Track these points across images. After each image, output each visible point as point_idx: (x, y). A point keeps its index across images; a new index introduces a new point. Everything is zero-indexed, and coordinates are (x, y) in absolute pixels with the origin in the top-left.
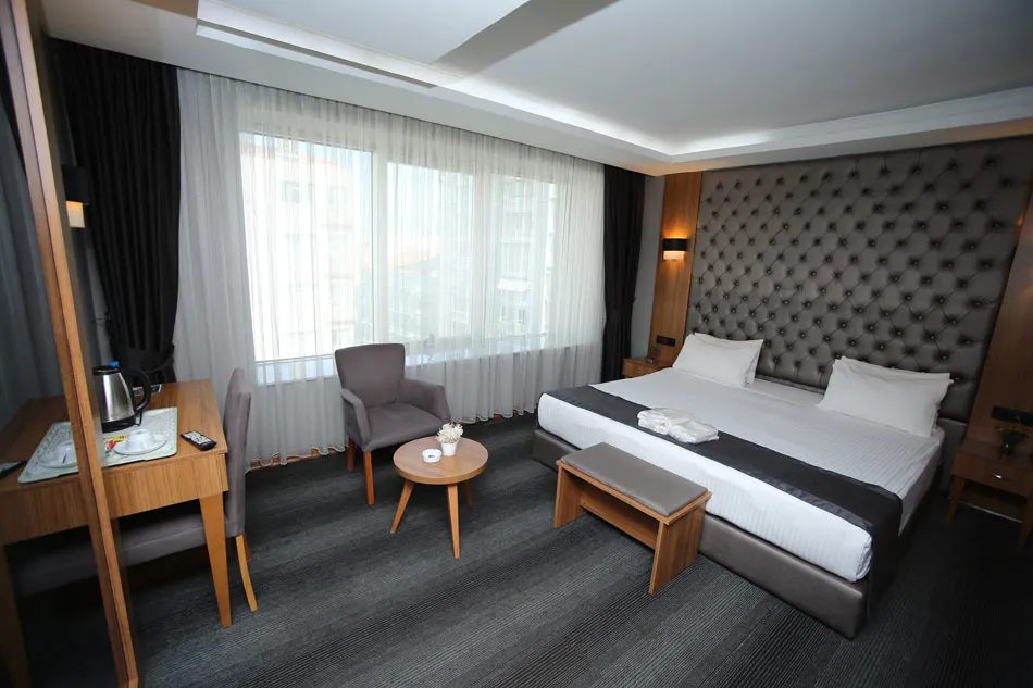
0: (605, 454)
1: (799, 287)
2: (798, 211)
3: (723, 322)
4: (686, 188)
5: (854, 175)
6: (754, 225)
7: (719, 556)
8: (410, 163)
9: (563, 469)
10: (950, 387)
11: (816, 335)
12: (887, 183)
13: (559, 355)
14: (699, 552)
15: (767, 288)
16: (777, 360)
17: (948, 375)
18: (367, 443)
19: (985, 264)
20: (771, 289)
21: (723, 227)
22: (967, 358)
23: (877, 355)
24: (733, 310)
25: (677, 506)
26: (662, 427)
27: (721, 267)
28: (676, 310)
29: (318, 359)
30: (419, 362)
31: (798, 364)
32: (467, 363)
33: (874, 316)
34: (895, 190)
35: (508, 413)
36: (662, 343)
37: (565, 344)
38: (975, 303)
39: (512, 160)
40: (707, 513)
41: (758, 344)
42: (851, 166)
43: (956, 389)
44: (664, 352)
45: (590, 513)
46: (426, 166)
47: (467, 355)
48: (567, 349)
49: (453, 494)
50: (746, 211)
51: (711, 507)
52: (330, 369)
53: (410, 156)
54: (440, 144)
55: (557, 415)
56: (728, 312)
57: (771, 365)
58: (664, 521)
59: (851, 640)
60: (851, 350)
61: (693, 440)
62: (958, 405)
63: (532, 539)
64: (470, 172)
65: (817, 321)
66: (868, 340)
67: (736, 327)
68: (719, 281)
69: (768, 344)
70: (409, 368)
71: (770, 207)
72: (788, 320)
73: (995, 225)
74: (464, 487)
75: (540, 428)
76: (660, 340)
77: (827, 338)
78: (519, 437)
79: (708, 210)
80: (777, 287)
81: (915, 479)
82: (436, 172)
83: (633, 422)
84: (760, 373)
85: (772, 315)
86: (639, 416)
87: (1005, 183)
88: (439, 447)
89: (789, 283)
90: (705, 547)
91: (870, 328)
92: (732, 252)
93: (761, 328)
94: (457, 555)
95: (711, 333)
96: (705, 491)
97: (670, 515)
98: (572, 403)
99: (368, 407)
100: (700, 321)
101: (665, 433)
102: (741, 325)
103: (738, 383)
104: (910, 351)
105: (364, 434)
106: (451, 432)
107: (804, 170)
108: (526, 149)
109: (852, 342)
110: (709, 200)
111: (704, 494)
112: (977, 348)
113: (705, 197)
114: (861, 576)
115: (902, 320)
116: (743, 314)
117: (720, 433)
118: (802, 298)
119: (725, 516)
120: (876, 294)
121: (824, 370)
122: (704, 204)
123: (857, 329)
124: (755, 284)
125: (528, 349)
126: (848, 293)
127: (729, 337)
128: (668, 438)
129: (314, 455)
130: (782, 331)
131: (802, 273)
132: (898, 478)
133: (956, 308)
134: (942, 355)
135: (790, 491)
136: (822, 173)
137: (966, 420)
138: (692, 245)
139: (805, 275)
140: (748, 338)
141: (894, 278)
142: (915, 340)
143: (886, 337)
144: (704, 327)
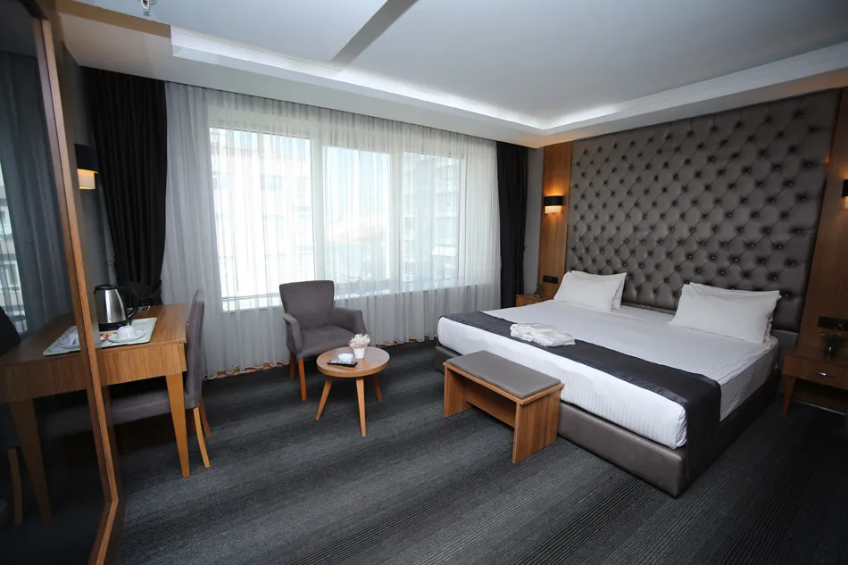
0: (485, 357)
1: (653, 228)
2: (648, 167)
3: (594, 261)
4: (560, 156)
5: (690, 134)
6: (615, 180)
7: (572, 436)
8: (336, 145)
9: (449, 369)
10: (778, 302)
11: (669, 267)
12: (718, 138)
13: (462, 291)
14: (558, 435)
15: (627, 231)
16: (639, 289)
17: (778, 292)
18: (300, 351)
19: (801, 198)
20: (630, 230)
21: (591, 184)
22: (794, 278)
23: (719, 279)
24: (602, 250)
25: (531, 391)
26: (528, 336)
27: (590, 216)
28: (558, 253)
30: (347, 296)
31: (656, 291)
32: (388, 296)
33: (715, 247)
34: (724, 143)
35: (420, 338)
36: (548, 281)
37: (467, 284)
38: (796, 231)
39: (417, 139)
40: (562, 401)
41: (622, 277)
42: (688, 128)
43: (785, 303)
44: (548, 287)
45: (474, 407)
46: (348, 147)
47: (387, 292)
48: (468, 288)
49: (360, 386)
50: (607, 169)
51: (565, 395)
53: (336, 140)
54: (359, 129)
55: (452, 333)
56: (598, 252)
57: (634, 293)
58: (520, 402)
59: (676, 498)
60: (699, 277)
61: (549, 342)
62: (789, 317)
63: (425, 425)
64: (384, 151)
65: (669, 255)
66: (711, 268)
67: (605, 264)
68: (589, 228)
69: (630, 276)
71: (626, 166)
72: (646, 255)
73: (807, 165)
75: (440, 345)
76: (546, 279)
77: (678, 268)
78: (426, 355)
79: (577, 171)
80: (636, 229)
81: (735, 374)
82: (356, 152)
83: (507, 334)
84: (626, 301)
85: (633, 252)
86: (511, 328)
87: (812, 129)
88: (352, 351)
89: (645, 225)
90: (563, 429)
91: (712, 257)
92: (598, 204)
93: (624, 263)
94: (364, 434)
95: (586, 271)
96: (559, 382)
97: (525, 397)
98: (463, 322)
99: (304, 328)
100: (577, 262)
101: (530, 340)
102: (609, 262)
103: (607, 309)
104: (746, 275)
105: (298, 345)
107: (650, 134)
108: (428, 131)
109: (698, 270)
110: (578, 164)
111: (558, 386)
112: (802, 268)
113: (575, 161)
114: (679, 444)
115: (738, 249)
116: (610, 253)
117: (576, 341)
118: (655, 237)
119: (575, 402)
120: (715, 229)
121: (677, 295)
122: (575, 168)
123: (702, 258)
124: (618, 228)
125: (436, 287)
126: (692, 230)
127: (600, 272)
128: (533, 343)
129: (267, 368)
130: (641, 265)
131: (654, 216)
132: (720, 371)
133: (781, 236)
134: (773, 277)
136: (665, 135)
137: (797, 330)
138: (566, 201)
139: (657, 217)
140: (615, 273)
141: (728, 215)
142: (750, 264)
143: (726, 264)
144: (580, 266)
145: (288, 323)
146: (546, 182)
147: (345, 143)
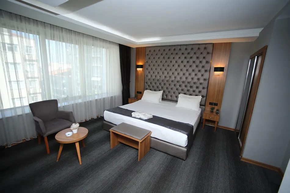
0: (124, 126)
1: (170, 77)
2: (169, 58)
3: (153, 87)
4: (142, 51)
5: (180, 49)
6: (159, 61)
7: (155, 147)
8: (54, 40)
9: (112, 132)
10: (202, 99)
11: (175, 88)
12: (187, 52)
13: (110, 98)
14: (151, 148)
15: (163, 77)
16: (167, 95)
17: (201, 96)
18: (45, 133)
19: (206, 71)
20: (164, 78)
21: (152, 62)
22: (204, 92)
23: (187, 93)
24: (155, 83)
25: (143, 137)
26: (138, 116)
27: (152, 72)
28: (141, 84)
29: (23, 107)
30: (63, 105)
31: (171, 96)
32: (80, 104)
33: (186, 83)
34: (188, 53)
35: (95, 117)
37: (111, 96)
38: (205, 80)
40: (151, 137)
41: (162, 92)
42: (179, 47)
43: (203, 99)
44: (139, 95)
45: (121, 143)
46: (60, 41)
47: (80, 101)
48: (112, 97)
49: (77, 145)
50: (157, 57)
51: (152, 135)
52: (28, 110)
53: (54, 37)
54: (65, 34)
55: (109, 116)
56: (154, 84)
57: (165, 97)
58: (140, 141)
59: (185, 161)
60: (182, 92)
61: (146, 118)
62: (203, 103)
63: (105, 153)
64: (76, 44)
65: (175, 85)
66: (186, 89)
67: (156, 88)
68: (151, 76)
69: (164, 92)
70: (60, 107)
71: (162, 57)
72: (168, 85)
73: (207, 62)
74: (81, 142)
75: (105, 121)
76: (138, 92)
77: (177, 89)
78: (99, 124)
79: (147, 57)
80: (165, 77)
81: (196, 121)
82: (64, 44)
83: (131, 116)
84: (163, 99)
85: (165, 84)
86: (132, 114)
87: (208, 53)
88: (72, 131)
89: (168, 76)
90: (152, 146)
91: (186, 86)
92: (154, 68)
93: (162, 88)
94: (81, 164)
95: (150, 90)
96: (151, 131)
97: (141, 139)
98: (114, 112)
99: (45, 122)
100: (148, 87)
101: (139, 118)
102: (157, 87)
103: (158, 102)
104: (194, 91)
105: (43, 130)
106: (75, 126)
107: (169, 48)
108: (95, 38)
109: (182, 90)
110: (148, 55)
111: (150, 132)
112: (206, 90)
113: (146, 54)
114: (186, 145)
115: (192, 84)
116: (158, 84)
117: (153, 116)
118: (171, 80)
119: (156, 137)
120: (186, 78)
121: (177, 97)
122: (147, 56)
123: (183, 87)
124: (160, 76)
125: (100, 98)
126: (181, 78)
127: (155, 90)
128: (140, 119)
129: (24, 141)
130: (167, 88)
131: (171, 73)
132: (192, 121)
133: (202, 81)
134: (200, 92)
135: (170, 128)
136: (173, 49)
137: (205, 106)
138: (144, 67)
139: (171, 74)
140: (160, 90)
141: (190, 74)
142: (195, 89)
143: (189, 88)
144: (149, 88)
145: (36, 122)
146: (137, 60)
147: (59, 39)
